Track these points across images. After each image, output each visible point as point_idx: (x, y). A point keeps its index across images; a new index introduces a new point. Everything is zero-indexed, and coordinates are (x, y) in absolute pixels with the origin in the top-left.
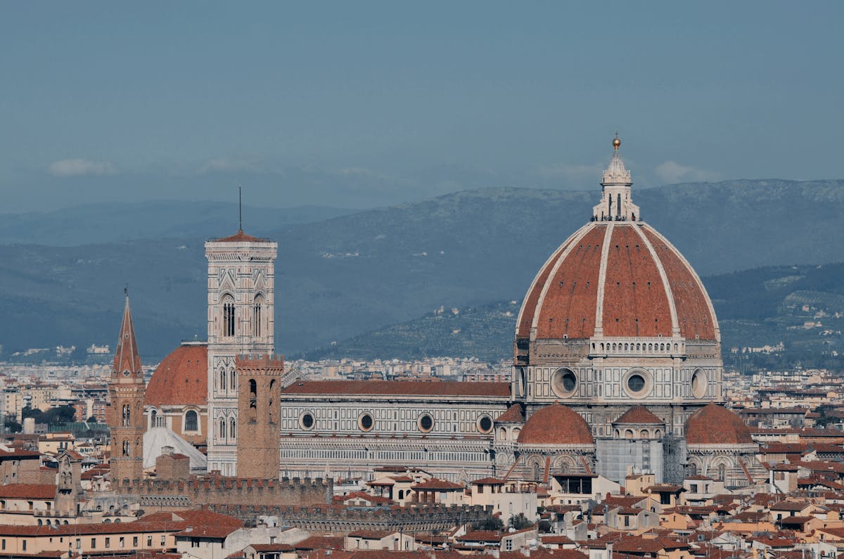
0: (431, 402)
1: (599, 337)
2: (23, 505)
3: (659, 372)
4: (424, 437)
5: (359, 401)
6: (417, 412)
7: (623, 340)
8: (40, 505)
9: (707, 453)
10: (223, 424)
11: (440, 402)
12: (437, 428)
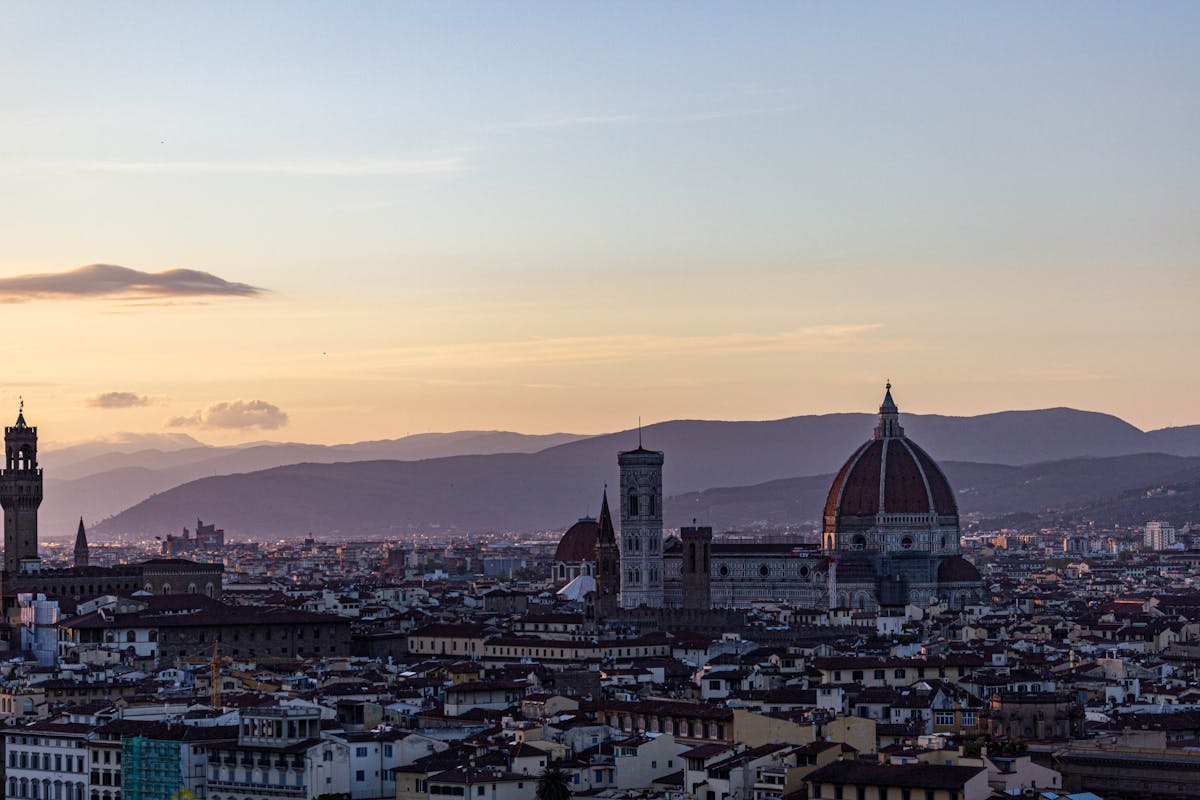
0: (767, 557)
1: (881, 513)
2: (560, 627)
3: (922, 536)
4: (763, 580)
5: (719, 557)
6: (756, 564)
7: (897, 516)
8: (571, 627)
9: (953, 588)
10: (631, 574)
11: (774, 557)
12: (772, 574)
